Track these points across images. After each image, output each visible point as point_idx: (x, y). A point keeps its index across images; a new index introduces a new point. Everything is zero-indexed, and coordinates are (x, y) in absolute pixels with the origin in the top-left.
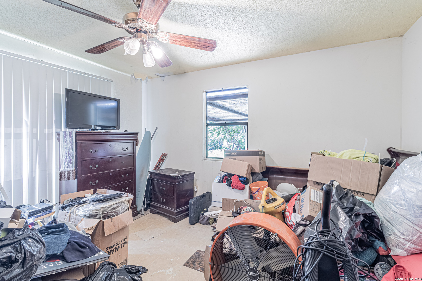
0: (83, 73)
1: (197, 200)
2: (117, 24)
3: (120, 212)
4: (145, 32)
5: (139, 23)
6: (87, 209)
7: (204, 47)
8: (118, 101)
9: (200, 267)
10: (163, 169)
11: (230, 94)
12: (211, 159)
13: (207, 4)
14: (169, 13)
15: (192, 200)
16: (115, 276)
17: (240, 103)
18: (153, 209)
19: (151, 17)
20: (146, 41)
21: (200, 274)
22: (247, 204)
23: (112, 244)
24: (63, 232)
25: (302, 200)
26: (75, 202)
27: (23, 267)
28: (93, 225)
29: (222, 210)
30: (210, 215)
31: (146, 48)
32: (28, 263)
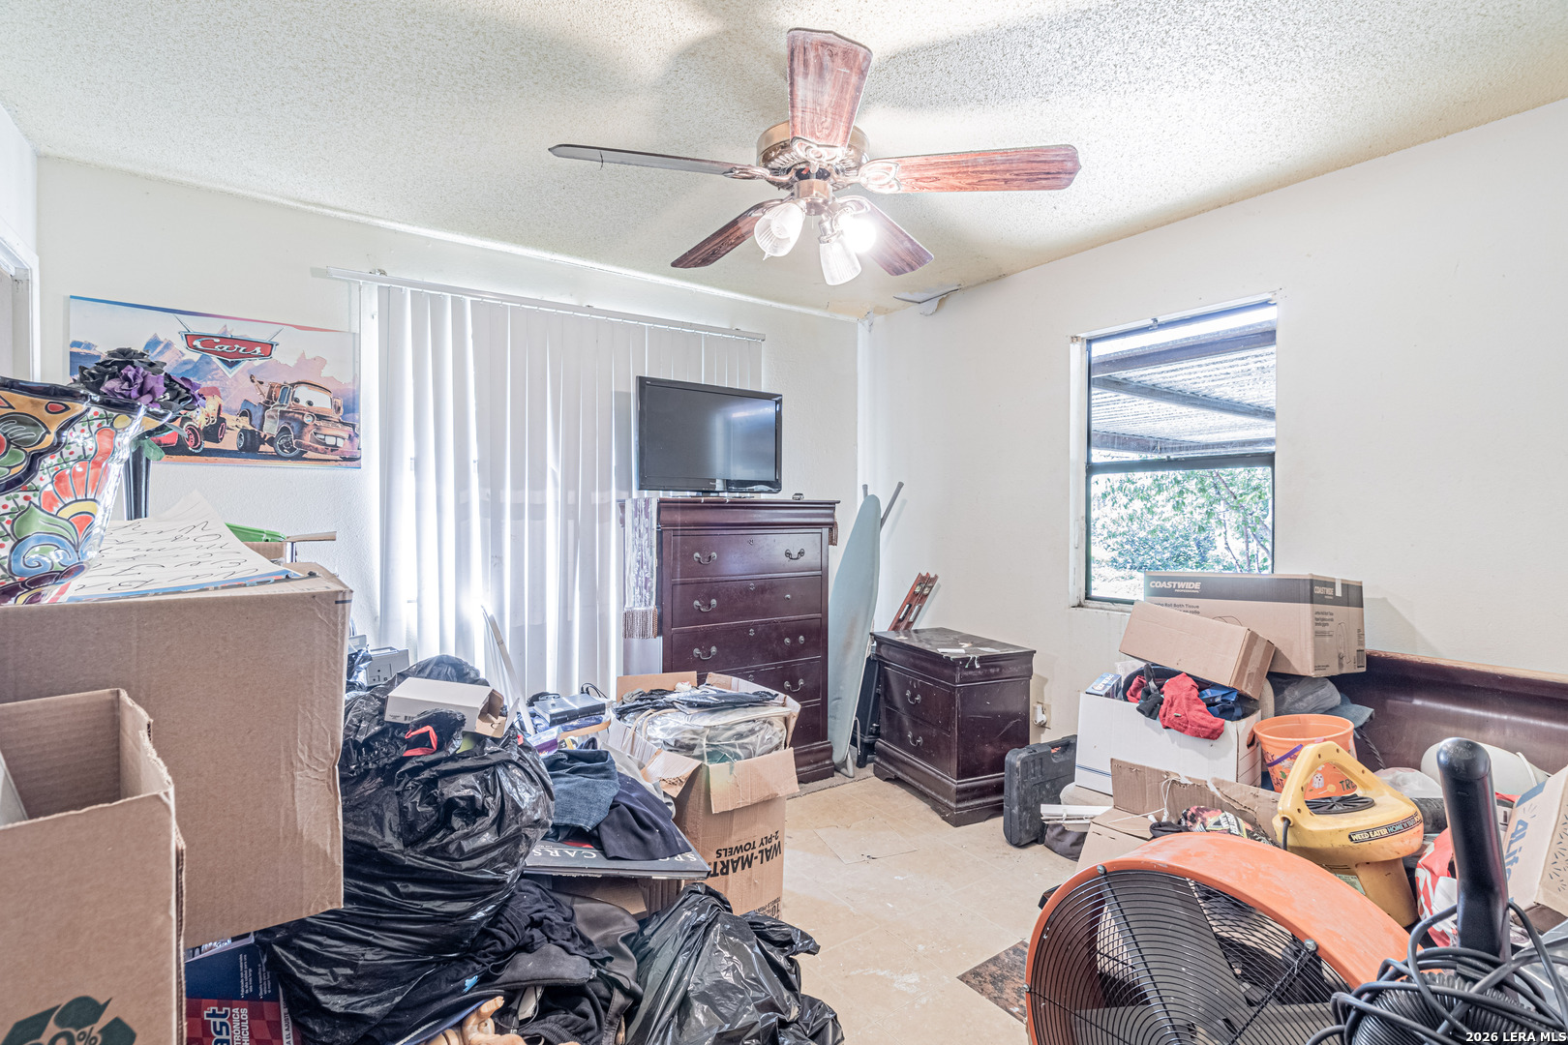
0: (683, 325)
1: (1040, 759)
2: (737, 172)
3: (758, 751)
4: (823, 174)
5: (798, 150)
6: (672, 725)
7: (1028, 180)
8: (776, 399)
9: (1020, 1003)
10: (923, 631)
11: (1193, 337)
12: (1106, 605)
13: (1036, 16)
14: (904, 86)
15: (1018, 753)
16: (717, 930)
17: (1254, 369)
18: (885, 764)
19: (825, 125)
20: (825, 202)
21: (1014, 1026)
22: (1226, 801)
23: (733, 842)
24: (603, 775)
25: (1520, 827)
26: (649, 701)
27: (499, 831)
28: (682, 774)
29: (1111, 807)
30: (1064, 816)
31: (827, 225)
32: (509, 825)
